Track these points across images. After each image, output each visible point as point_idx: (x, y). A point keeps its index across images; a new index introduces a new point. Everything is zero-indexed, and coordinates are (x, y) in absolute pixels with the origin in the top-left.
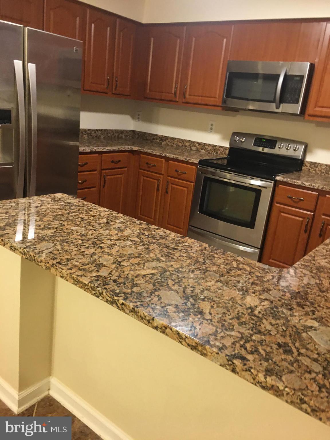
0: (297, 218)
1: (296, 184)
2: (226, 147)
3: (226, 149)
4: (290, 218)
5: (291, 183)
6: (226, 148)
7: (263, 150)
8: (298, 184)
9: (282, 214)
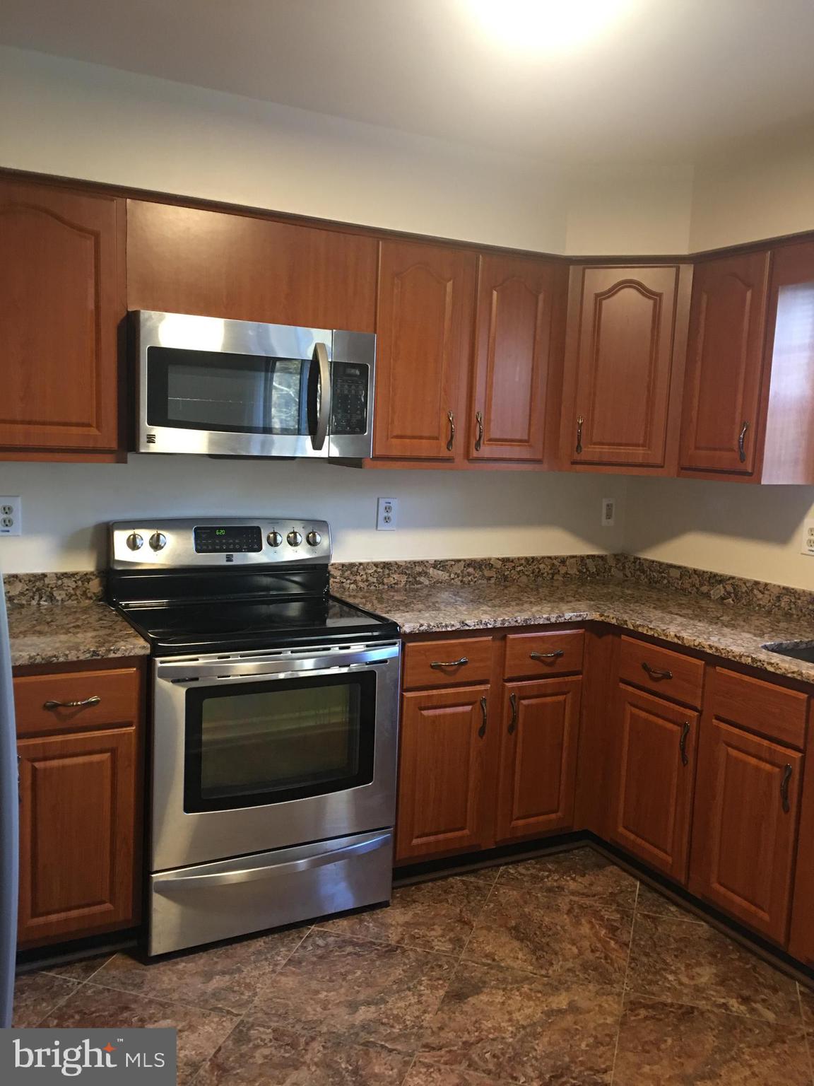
0: (460, 709)
1: (449, 629)
2: (86, 574)
3: (88, 581)
4: (445, 716)
5: (438, 630)
6: (85, 578)
7: (229, 559)
8: (454, 629)
9: (425, 713)
